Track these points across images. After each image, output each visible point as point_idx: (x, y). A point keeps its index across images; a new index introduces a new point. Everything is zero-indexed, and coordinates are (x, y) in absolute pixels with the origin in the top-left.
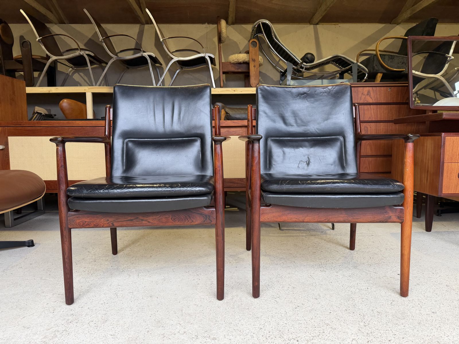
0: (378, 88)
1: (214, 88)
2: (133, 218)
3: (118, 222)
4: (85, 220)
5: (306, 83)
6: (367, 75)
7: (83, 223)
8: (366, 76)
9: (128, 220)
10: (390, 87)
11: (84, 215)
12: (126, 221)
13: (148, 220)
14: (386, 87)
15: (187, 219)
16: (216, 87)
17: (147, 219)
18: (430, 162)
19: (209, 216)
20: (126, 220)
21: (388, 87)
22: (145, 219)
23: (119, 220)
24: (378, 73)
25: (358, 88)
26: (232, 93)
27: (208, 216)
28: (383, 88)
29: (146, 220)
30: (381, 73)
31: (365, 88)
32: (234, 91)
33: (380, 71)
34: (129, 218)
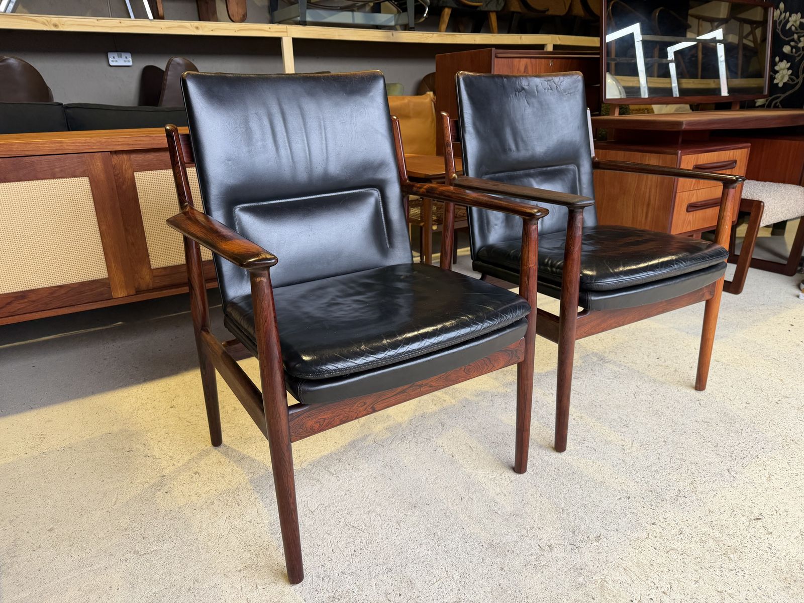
0: (537, 60)
1: (151, 20)
2: (405, 387)
3: (382, 402)
4: (324, 417)
5: (325, 18)
6: (427, 9)
7: (320, 425)
8: (426, 12)
9: (398, 393)
10: (552, 59)
11: (321, 408)
12: (396, 395)
13: (429, 384)
14: (546, 60)
15: (486, 364)
16: (154, 18)
17: (428, 382)
18: (653, 191)
19: (516, 351)
20: (394, 393)
21: (549, 60)
22: (425, 382)
23: (383, 398)
24: (443, 8)
25: (513, 59)
26: (193, 33)
27: (514, 352)
28: (543, 60)
29: (426, 384)
30: (449, 7)
31: (522, 59)
32: (197, 28)
33: (448, 5)
34: (400, 389)
